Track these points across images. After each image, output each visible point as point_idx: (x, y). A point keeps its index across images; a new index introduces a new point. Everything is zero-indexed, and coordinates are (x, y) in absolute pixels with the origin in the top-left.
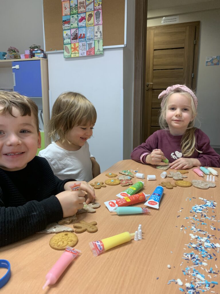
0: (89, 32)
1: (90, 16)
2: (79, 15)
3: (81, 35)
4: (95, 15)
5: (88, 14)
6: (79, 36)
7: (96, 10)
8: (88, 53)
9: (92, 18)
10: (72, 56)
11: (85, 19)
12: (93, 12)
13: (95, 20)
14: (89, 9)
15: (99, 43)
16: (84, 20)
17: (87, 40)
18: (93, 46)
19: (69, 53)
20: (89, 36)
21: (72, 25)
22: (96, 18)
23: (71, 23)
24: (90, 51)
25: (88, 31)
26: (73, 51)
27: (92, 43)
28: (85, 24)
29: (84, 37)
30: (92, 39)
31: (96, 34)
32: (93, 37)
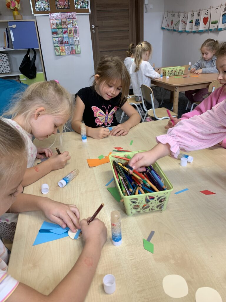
0: (71, 40)
2: (63, 30)
3: (66, 41)
5: (69, 29)
6: (64, 42)
7: (74, 28)
9: (72, 32)
10: (61, 54)
11: (68, 32)
12: (72, 29)
13: (74, 34)
14: (69, 26)
15: (77, 47)
17: (70, 45)
18: (74, 49)
19: (59, 52)
21: (59, 35)
22: (75, 32)
24: (72, 52)
26: (61, 51)
28: (68, 35)
29: (68, 43)
30: (73, 44)
31: (75, 42)
32: (74, 43)
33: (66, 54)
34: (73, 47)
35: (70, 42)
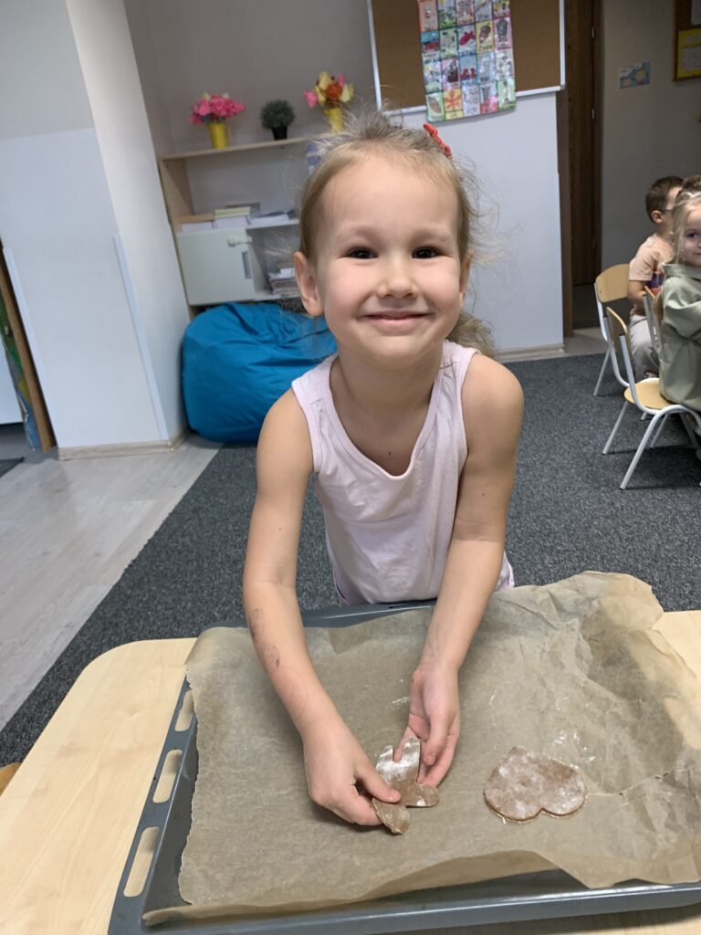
0: (484, 64)
1: (486, 31)
2: (459, 30)
3: (466, 71)
4: (496, 29)
5: (479, 26)
6: (462, 73)
7: (497, 18)
8: (484, 108)
9: (490, 34)
10: (448, 117)
11: (474, 38)
12: (491, 22)
13: (497, 39)
14: (481, 16)
15: (505, 86)
16: (471, 40)
17: (479, 81)
18: (493, 93)
19: (439, 111)
20: (484, 73)
21: (444, 51)
22: (499, 34)
23: (442, 48)
24: (486, 105)
25: (480, 62)
26: (448, 107)
27: (491, 87)
28: (474, 48)
29: (474, 75)
31: (499, 69)
32: (492, 74)
33: (466, 115)
34: (489, 88)
35: (481, 71)
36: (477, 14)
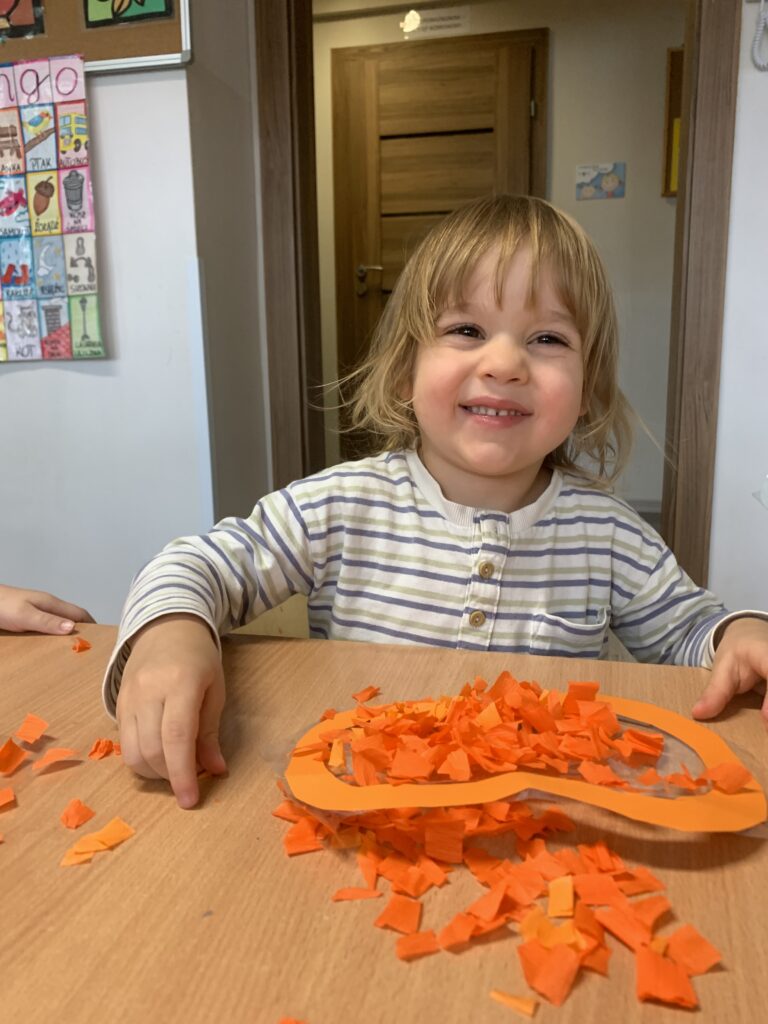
0: (45, 261)
1: (45, 189)
3: (12, 268)
4: (63, 191)
5: (34, 180)
6: (5, 272)
7: (65, 168)
8: (48, 347)
9: (54, 200)
11: (25, 203)
12: (54, 174)
13: (66, 211)
14: (36, 160)
15: (84, 309)
16: (21, 208)
17: (39, 293)
18: (64, 321)
20: (45, 277)
22: (70, 201)
24: (53, 342)
25: (39, 255)
27: (60, 307)
28: (27, 224)
29: (26, 278)
30: (58, 288)
31: (72, 271)
32: (61, 282)
33: (13, 356)
34: (57, 309)
35: (42, 272)
36: (29, 155)
